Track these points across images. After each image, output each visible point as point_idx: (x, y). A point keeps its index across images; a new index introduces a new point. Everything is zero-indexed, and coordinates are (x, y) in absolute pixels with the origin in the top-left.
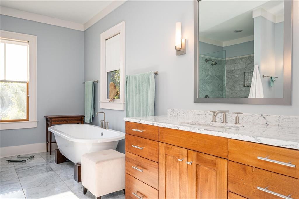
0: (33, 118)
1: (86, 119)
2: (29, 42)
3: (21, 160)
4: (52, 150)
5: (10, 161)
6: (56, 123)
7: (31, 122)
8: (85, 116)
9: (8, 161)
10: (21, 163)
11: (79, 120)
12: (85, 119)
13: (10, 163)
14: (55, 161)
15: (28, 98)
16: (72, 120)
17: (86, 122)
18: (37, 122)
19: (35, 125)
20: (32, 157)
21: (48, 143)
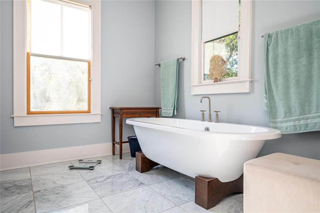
0: (97, 109)
1: (163, 111)
2: (90, 6)
3: (88, 166)
4: (123, 152)
5: (72, 168)
6: (128, 116)
7: (93, 115)
8: (162, 107)
9: (70, 167)
10: (88, 171)
11: (154, 112)
12: (161, 111)
13: (72, 171)
14: (135, 169)
15: (89, 81)
16: (149, 113)
17: (163, 115)
18: (101, 115)
19: (98, 119)
20: (99, 162)
21: (114, 142)
